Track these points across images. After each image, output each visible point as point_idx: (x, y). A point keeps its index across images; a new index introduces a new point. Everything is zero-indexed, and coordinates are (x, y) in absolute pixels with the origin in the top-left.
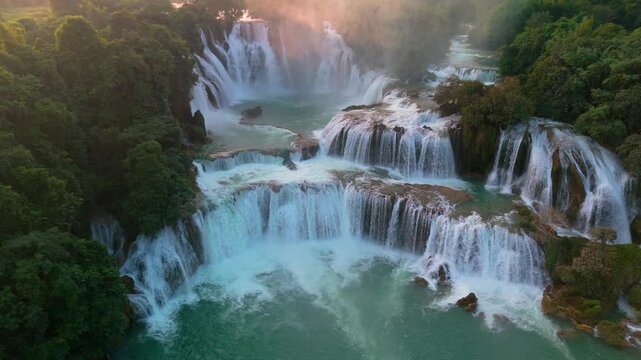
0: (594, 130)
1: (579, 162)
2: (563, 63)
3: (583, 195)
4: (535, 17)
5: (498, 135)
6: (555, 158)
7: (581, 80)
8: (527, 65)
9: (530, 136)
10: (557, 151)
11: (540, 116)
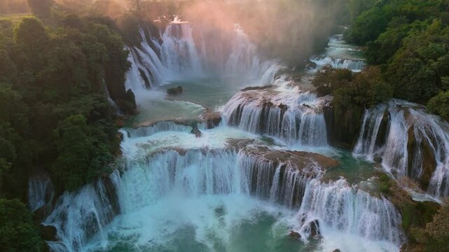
0: (443, 111)
1: (431, 136)
2: (417, 55)
3: (435, 165)
4: (395, 20)
5: (363, 113)
6: (410, 132)
7: (432, 69)
8: (387, 57)
9: (389, 114)
10: (412, 128)
11: (398, 98)
